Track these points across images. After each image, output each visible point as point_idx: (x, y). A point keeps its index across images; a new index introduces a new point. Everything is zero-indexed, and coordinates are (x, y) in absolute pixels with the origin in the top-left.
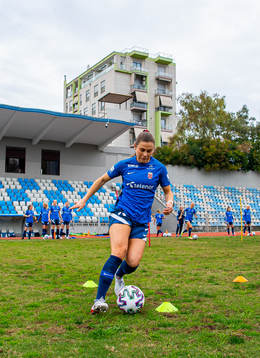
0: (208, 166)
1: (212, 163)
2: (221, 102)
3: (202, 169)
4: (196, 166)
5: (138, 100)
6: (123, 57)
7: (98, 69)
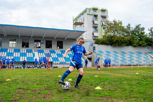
0: (114, 45)
1: (115, 43)
2: (121, 23)
3: (112, 46)
4: (110, 45)
5: (95, 23)
6: (90, 9)
7: (82, 14)
